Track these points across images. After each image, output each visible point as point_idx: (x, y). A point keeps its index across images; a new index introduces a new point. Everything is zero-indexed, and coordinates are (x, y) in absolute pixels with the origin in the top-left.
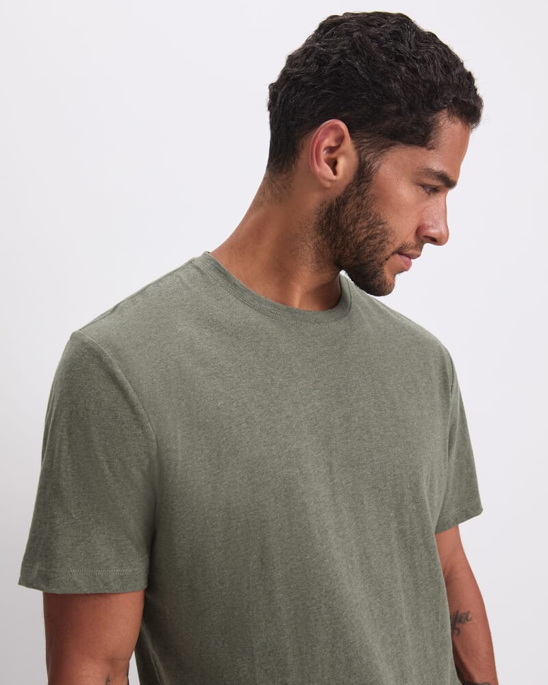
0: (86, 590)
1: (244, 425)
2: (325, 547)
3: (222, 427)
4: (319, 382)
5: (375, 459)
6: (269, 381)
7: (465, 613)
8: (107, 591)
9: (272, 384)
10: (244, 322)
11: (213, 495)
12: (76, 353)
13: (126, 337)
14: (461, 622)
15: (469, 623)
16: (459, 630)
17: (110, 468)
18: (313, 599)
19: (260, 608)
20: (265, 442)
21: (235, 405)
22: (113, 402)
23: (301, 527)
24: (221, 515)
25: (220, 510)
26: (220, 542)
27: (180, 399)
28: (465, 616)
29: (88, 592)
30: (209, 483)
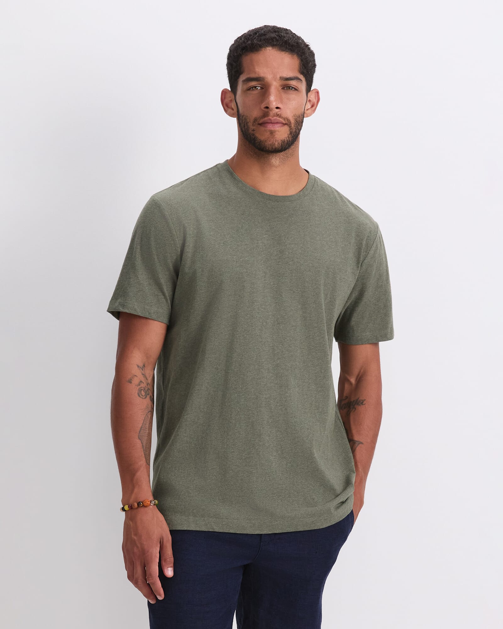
0: (140, 314)
1: (222, 244)
2: (250, 309)
3: (211, 244)
4: (269, 231)
5: (293, 275)
6: (240, 227)
7: (362, 400)
8: (150, 317)
9: (242, 228)
10: (234, 197)
11: (201, 274)
12: (150, 204)
13: (173, 199)
14: (358, 404)
15: (362, 406)
16: (355, 409)
17: (158, 258)
18: (238, 331)
19: (212, 330)
20: (231, 253)
21: (219, 235)
22: (162, 227)
23: (239, 297)
24: (204, 284)
25: (204, 282)
26: (203, 298)
27: (194, 229)
28: (362, 402)
29: (141, 315)
30: (200, 268)
